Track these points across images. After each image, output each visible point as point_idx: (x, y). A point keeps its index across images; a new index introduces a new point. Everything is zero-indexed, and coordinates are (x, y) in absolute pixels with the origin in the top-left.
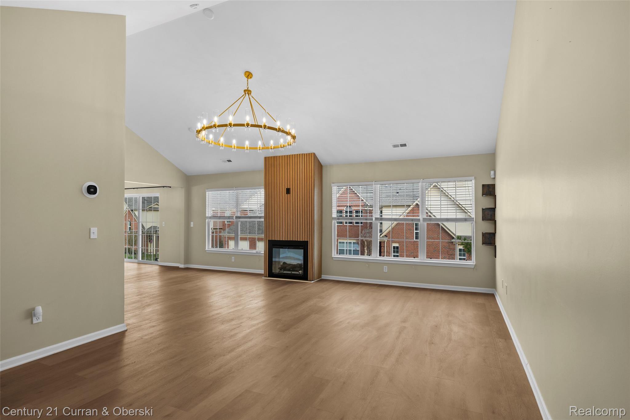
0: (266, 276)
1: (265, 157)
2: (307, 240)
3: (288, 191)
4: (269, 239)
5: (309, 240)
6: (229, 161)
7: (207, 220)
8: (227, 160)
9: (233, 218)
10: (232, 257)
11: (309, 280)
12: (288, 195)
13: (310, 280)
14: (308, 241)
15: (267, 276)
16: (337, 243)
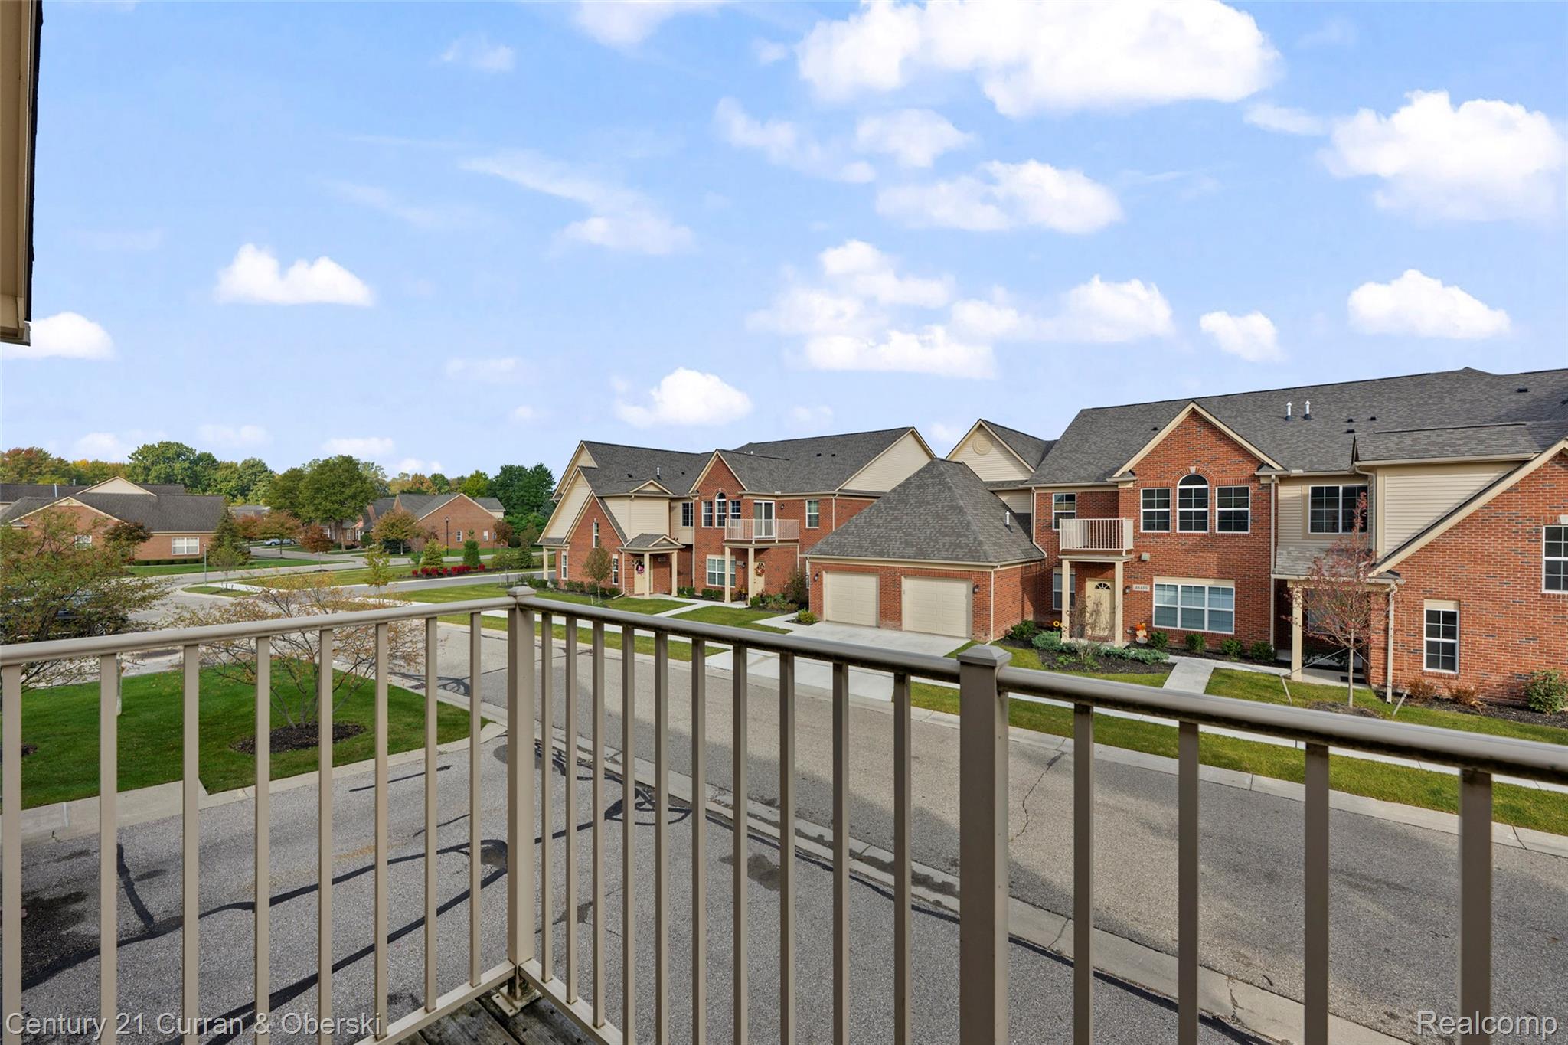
16: (1148, 587)
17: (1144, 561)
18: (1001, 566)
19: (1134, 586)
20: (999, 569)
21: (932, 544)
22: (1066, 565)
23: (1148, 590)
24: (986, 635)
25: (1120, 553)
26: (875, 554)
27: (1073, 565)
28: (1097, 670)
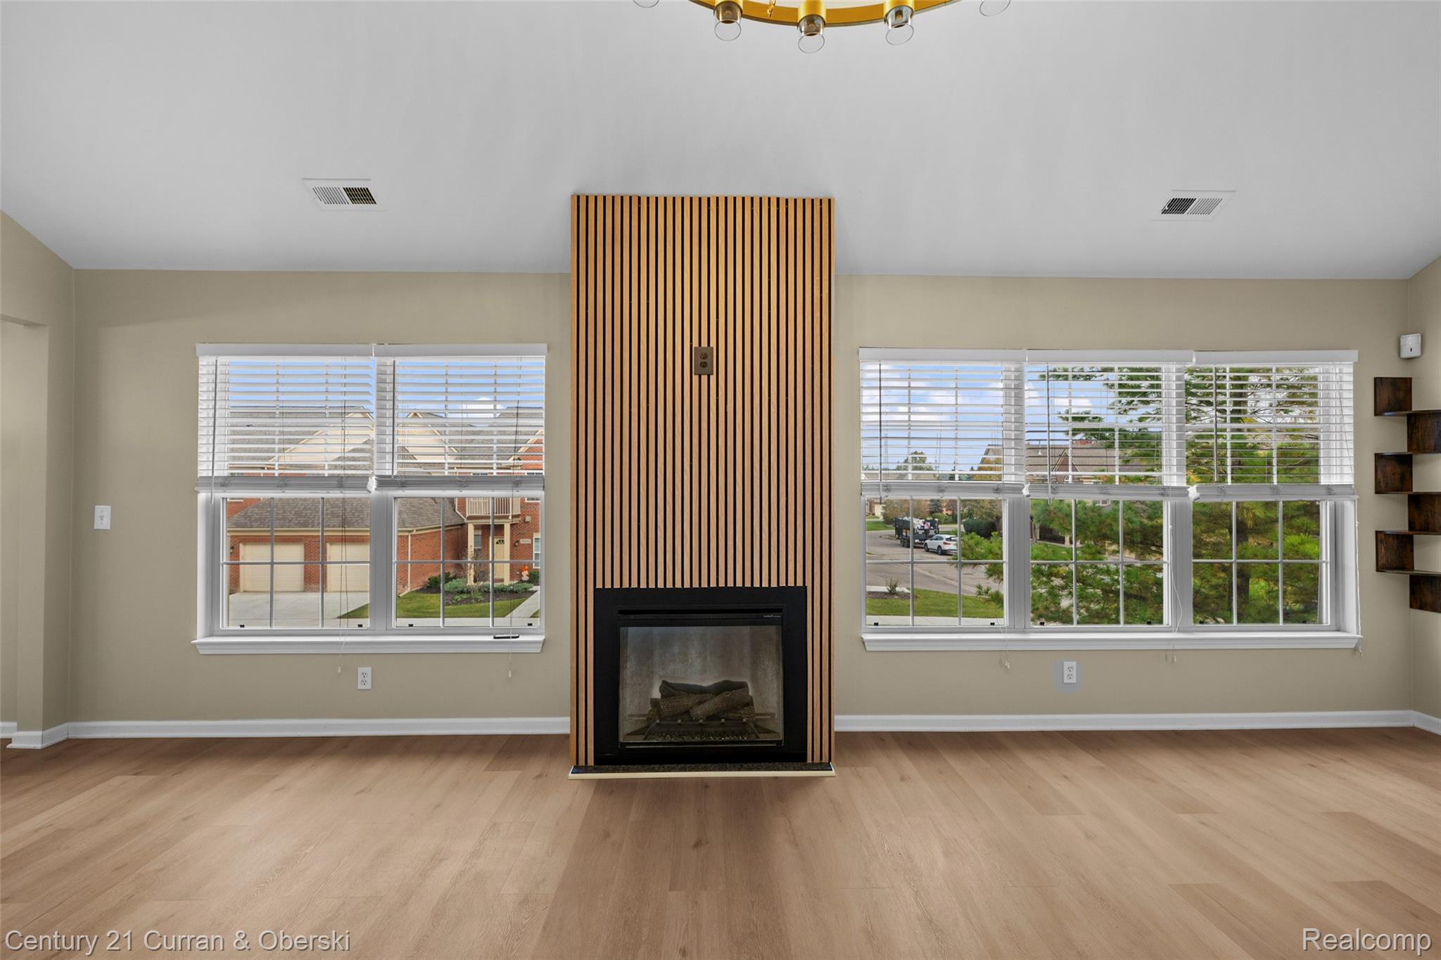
0: (582, 763)
1: (578, 197)
2: (800, 583)
3: (703, 363)
4: (599, 586)
5: (809, 584)
6: (361, 196)
7: (202, 496)
8: (346, 190)
9: (364, 487)
10: (361, 670)
11: (809, 761)
12: (704, 378)
13: (817, 760)
14: (805, 588)
15: (591, 762)
16: (530, 540)
17: (528, 522)
18: (417, 530)
19: (521, 540)
20: (415, 533)
21: (357, 514)
22: (471, 528)
23: (530, 542)
24: (404, 587)
25: (507, 517)
26: (300, 524)
27: (476, 527)
28: (481, 601)
